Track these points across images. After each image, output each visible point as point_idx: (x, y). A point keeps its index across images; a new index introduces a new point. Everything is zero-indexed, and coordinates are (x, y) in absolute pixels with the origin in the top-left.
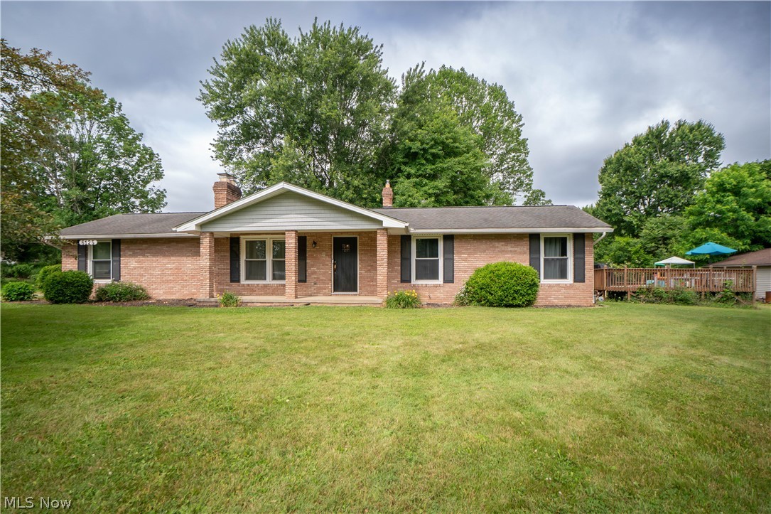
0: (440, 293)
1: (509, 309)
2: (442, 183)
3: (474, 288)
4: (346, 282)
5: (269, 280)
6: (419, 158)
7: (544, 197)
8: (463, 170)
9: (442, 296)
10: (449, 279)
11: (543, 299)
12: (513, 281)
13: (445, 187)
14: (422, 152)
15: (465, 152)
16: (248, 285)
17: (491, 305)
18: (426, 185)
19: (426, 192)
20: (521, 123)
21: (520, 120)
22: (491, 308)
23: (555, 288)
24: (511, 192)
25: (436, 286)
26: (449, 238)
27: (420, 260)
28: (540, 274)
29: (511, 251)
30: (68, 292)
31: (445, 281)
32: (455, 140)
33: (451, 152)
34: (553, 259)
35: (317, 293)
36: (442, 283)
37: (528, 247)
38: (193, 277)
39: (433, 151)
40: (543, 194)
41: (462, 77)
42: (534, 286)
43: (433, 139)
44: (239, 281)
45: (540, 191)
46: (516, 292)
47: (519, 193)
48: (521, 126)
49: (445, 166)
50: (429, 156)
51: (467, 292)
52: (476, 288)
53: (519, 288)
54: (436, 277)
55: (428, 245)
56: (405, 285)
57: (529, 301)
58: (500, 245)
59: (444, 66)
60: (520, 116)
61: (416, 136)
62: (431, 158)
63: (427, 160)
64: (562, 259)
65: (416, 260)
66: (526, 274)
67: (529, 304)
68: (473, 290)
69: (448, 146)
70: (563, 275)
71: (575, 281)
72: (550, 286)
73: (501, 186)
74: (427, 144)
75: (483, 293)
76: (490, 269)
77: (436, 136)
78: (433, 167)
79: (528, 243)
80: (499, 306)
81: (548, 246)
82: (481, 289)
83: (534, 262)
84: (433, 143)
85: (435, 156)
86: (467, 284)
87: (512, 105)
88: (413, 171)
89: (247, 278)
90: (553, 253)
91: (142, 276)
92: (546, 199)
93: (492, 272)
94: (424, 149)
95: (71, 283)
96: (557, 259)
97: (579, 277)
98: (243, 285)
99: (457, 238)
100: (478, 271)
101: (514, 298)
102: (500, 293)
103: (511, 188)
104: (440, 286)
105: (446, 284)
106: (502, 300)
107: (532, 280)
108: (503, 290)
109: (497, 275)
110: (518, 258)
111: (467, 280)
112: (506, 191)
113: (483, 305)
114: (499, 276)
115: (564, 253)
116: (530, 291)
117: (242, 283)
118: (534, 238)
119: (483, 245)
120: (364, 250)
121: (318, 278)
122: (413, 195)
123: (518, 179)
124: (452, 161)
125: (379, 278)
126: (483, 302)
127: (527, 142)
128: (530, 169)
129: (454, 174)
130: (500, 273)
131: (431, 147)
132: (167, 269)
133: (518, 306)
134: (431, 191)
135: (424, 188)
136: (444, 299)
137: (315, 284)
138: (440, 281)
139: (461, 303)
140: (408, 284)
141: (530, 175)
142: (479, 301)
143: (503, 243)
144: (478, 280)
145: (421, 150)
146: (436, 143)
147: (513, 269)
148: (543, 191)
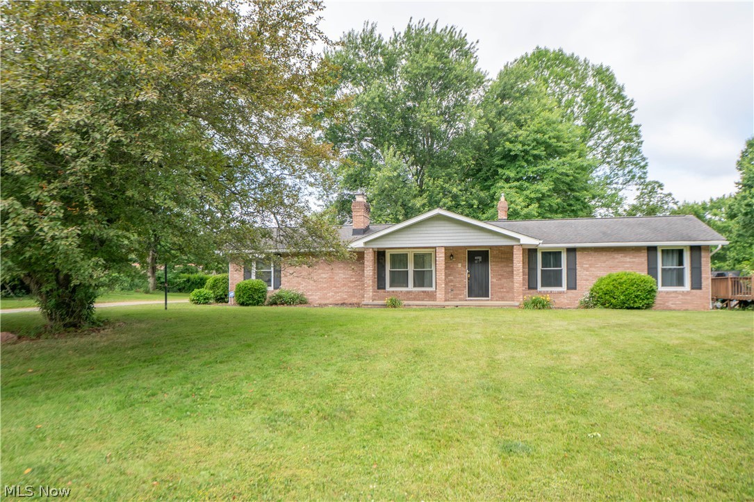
0: (564, 298)
1: (630, 310)
2: (544, 187)
3: (598, 293)
4: (479, 288)
5: (411, 287)
6: (519, 160)
7: (662, 189)
8: (568, 172)
9: (566, 301)
10: (572, 286)
11: (660, 304)
12: (633, 288)
13: (549, 190)
14: (523, 154)
15: (569, 151)
16: (393, 292)
17: (615, 307)
18: (527, 188)
19: (527, 197)
20: (632, 108)
21: (631, 105)
22: (615, 310)
23: (673, 295)
24: (621, 186)
25: (560, 293)
26: (571, 251)
27: (545, 270)
28: (657, 282)
29: (630, 262)
30: (256, 297)
31: (569, 288)
32: (558, 138)
33: (553, 152)
34: (670, 269)
35: (454, 298)
36: (565, 289)
37: (646, 258)
38: (344, 285)
39: (535, 152)
40: (660, 186)
41: (560, 59)
42: (652, 292)
43: (535, 140)
44: (385, 288)
45: (657, 182)
46: (637, 297)
47: (630, 188)
48: (634, 111)
49: (549, 167)
50: (530, 158)
51: (592, 296)
52: (601, 294)
53: (639, 293)
54: (560, 285)
55: (552, 257)
56: (532, 291)
57: (648, 304)
58: (619, 257)
59: (537, 48)
60: (632, 100)
61: (516, 137)
62: (532, 160)
63: (527, 161)
64: (679, 269)
65: (542, 270)
66: (645, 281)
67: (648, 307)
68: (597, 295)
69: (550, 145)
70: (680, 282)
71: (693, 288)
72: (667, 293)
73: (608, 181)
74: (529, 145)
75: (607, 297)
76: (612, 278)
77: (539, 136)
78: (535, 169)
79: (646, 254)
80: (621, 308)
81: (665, 256)
82: (605, 294)
83: (652, 270)
84: (535, 143)
85: (537, 157)
86: (592, 291)
87: (621, 89)
88: (512, 175)
89: (391, 286)
90: (670, 264)
91: (300, 284)
92: (666, 191)
93: (615, 280)
94: (525, 151)
95: (258, 289)
96: (675, 269)
97: (697, 285)
98: (388, 292)
99: (579, 251)
100: (601, 280)
101: (635, 302)
102: (622, 297)
103: (620, 181)
104: (564, 292)
105: (569, 291)
106: (624, 303)
107: (651, 287)
108: (625, 295)
109: (619, 283)
110: (636, 268)
111: (591, 286)
112: (615, 186)
113: (606, 308)
114: (621, 284)
115: (681, 263)
116: (649, 296)
117: (387, 289)
118: (652, 250)
119: (603, 257)
120: (496, 262)
121: (454, 286)
122: (515, 201)
123: (629, 172)
124: (554, 162)
125: (516, 285)
126: (607, 305)
127: (640, 128)
128: (644, 159)
129: (558, 176)
130: (622, 281)
131: (533, 148)
132: (321, 278)
133: (638, 308)
134: (533, 195)
135: (525, 192)
136: (568, 304)
137: (452, 290)
138: (564, 288)
139: (586, 306)
140: (534, 291)
141: (644, 167)
142: (603, 304)
143: (622, 255)
144: (602, 287)
145: (522, 151)
146: (539, 143)
147: (633, 277)
148: (661, 182)
